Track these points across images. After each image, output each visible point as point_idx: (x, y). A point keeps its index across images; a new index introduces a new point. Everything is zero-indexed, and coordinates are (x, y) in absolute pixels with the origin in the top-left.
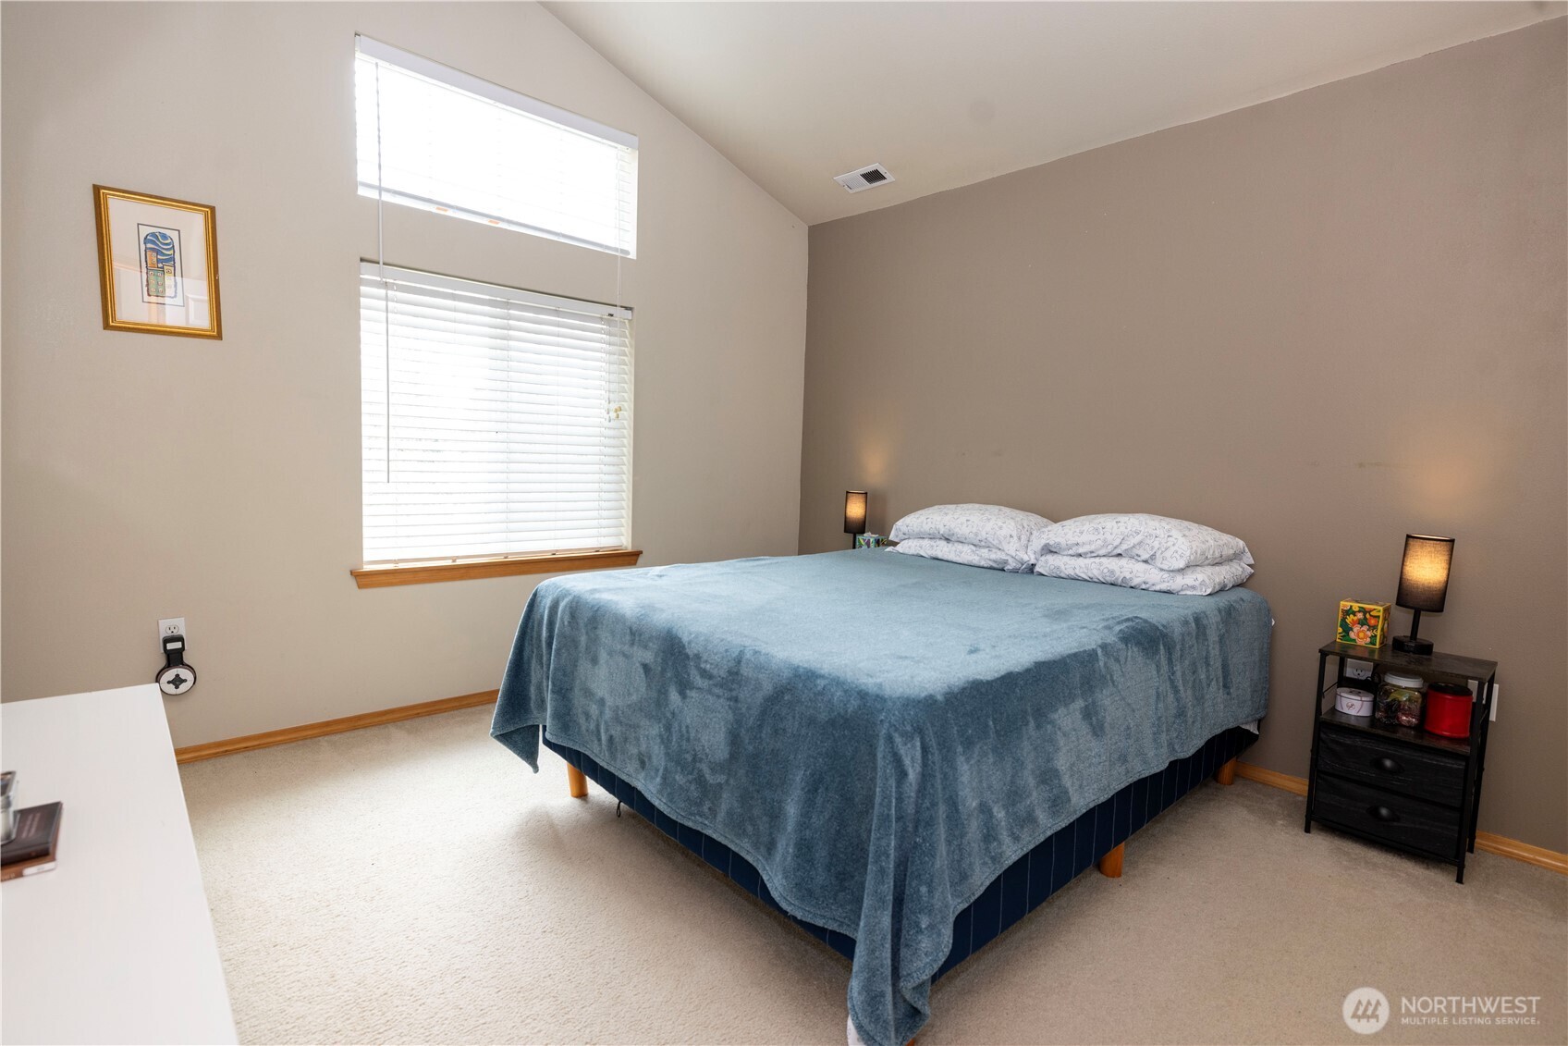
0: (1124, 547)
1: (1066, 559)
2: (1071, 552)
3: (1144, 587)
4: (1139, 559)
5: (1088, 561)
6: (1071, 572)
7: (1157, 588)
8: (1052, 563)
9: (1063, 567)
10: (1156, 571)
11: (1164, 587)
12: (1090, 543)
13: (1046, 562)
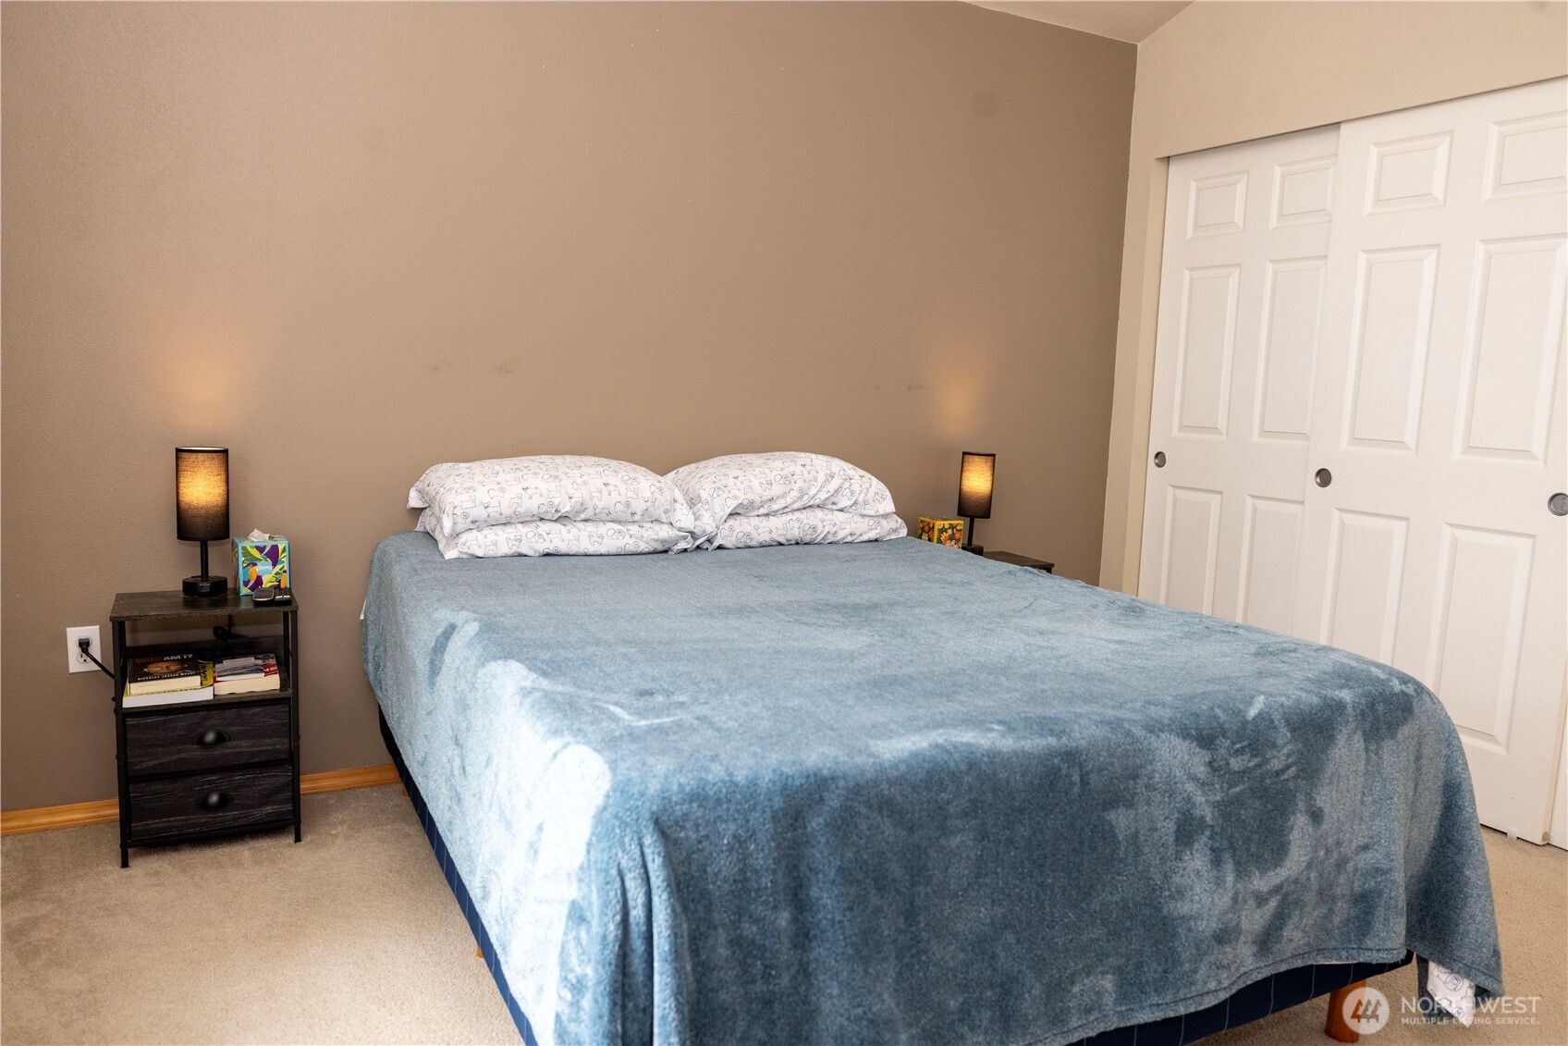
0: (823, 496)
1: (755, 521)
2: (762, 511)
3: (849, 539)
4: (835, 507)
5: (785, 518)
6: (764, 537)
7: (865, 538)
8: (741, 529)
9: (754, 534)
10: (857, 519)
11: (872, 535)
12: (785, 495)
13: (731, 529)
